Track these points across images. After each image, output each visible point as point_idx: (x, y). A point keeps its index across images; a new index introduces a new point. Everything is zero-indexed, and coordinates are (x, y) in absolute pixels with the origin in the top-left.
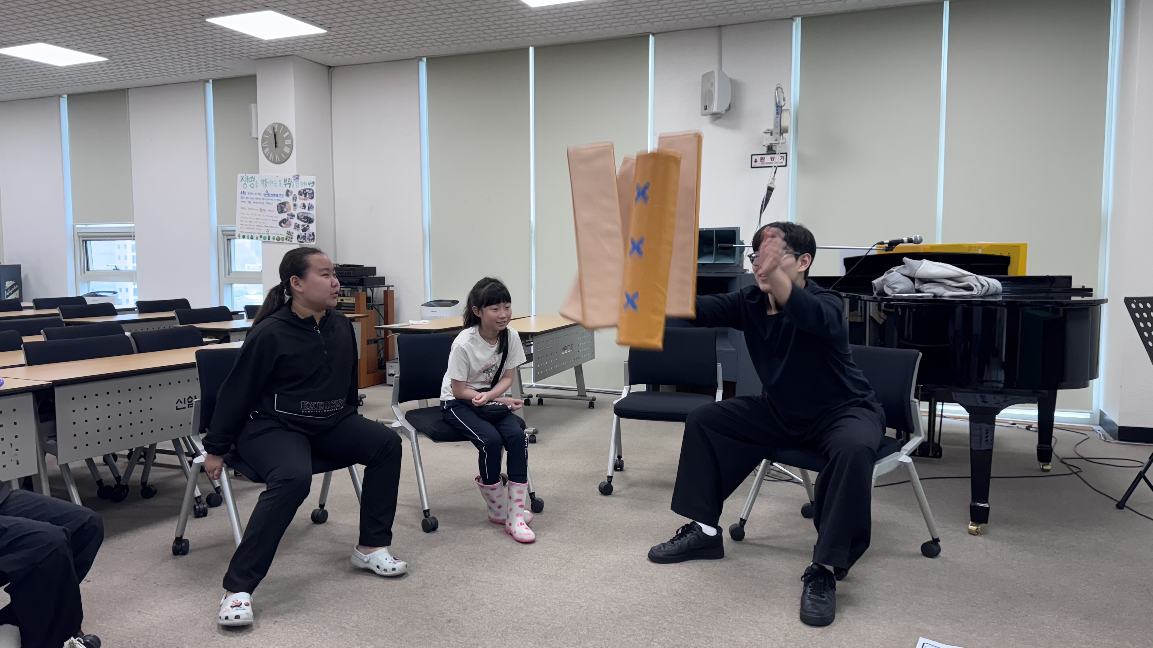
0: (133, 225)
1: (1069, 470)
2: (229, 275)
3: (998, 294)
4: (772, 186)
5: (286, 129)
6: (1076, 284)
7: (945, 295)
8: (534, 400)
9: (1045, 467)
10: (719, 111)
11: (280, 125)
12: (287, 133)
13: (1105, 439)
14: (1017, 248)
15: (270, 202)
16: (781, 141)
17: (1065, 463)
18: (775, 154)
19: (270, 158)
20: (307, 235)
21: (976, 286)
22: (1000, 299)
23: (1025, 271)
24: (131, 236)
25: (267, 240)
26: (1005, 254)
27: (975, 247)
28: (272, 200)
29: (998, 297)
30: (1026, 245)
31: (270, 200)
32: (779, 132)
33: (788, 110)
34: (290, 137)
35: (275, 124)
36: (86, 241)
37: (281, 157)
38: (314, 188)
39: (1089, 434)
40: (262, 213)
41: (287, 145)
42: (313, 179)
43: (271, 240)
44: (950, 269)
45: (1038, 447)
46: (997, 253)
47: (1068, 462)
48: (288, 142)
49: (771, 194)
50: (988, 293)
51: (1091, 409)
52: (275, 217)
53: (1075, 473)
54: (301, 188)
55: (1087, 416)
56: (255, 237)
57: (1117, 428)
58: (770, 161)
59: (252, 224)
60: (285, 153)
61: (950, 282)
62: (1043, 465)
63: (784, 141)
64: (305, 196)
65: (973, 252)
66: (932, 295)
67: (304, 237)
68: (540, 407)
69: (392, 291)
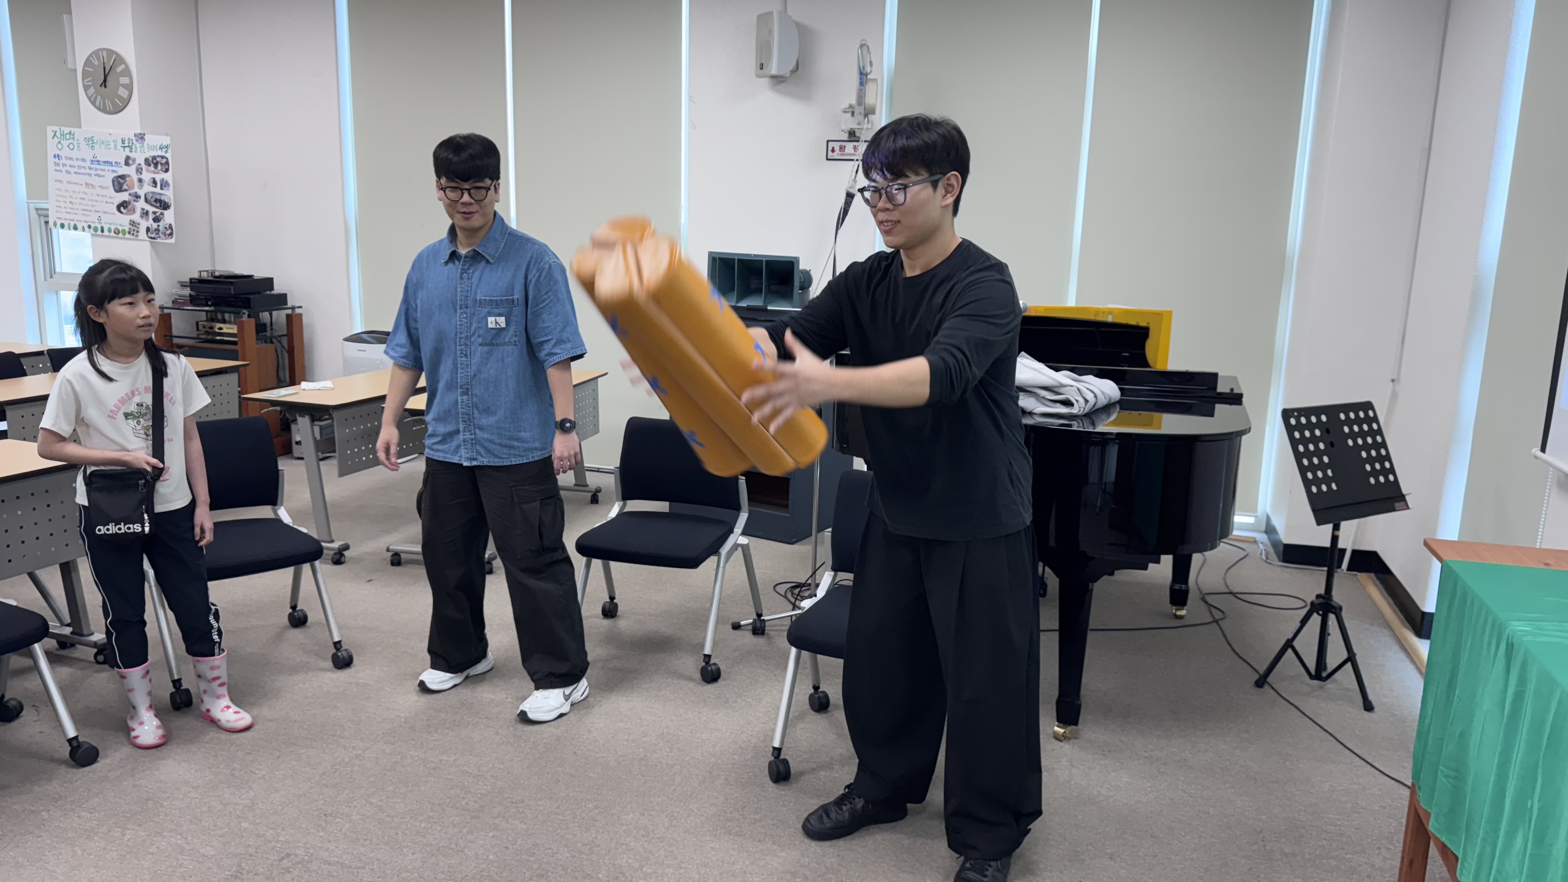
2: (51, 277)
5: (119, 59)
9: (1179, 613)
10: (781, 73)
11: (110, 52)
12: (122, 67)
13: (1267, 558)
14: (1158, 316)
15: (101, 173)
16: (865, 126)
18: (858, 141)
19: (97, 104)
20: (161, 228)
23: (1168, 361)
25: (99, 232)
26: (1143, 324)
27: (1104, 312)
28: (104, 170)
30: (1170, 313)
31: (101, 170)
32: (863, 112)
33: (876, 80)
34: (127, 72)
35: (102, 50)
37: (114, 104)
38: (168, 155)
39: (1248, 548)
40: (89, 191)
41: (124, 86)
42: (166, 141)
43: (106, 233)
45: (1172, 588)
46: (1133, 322)
47: (1210, 600)
48: (124, 80)
49: (851, 202)
51: (1256, 511)
52: (110, 197)
53: (1216, 621)
54: (150, 154)
55: (1252, 519)
56: (80, 228)
57: (1283, 545)
58: (852, 151)
59: (75, 206)
60: (121, 98)
61: (1044, 393)
64: (156, 167)
67: (157, 230)
69: (300, 315)
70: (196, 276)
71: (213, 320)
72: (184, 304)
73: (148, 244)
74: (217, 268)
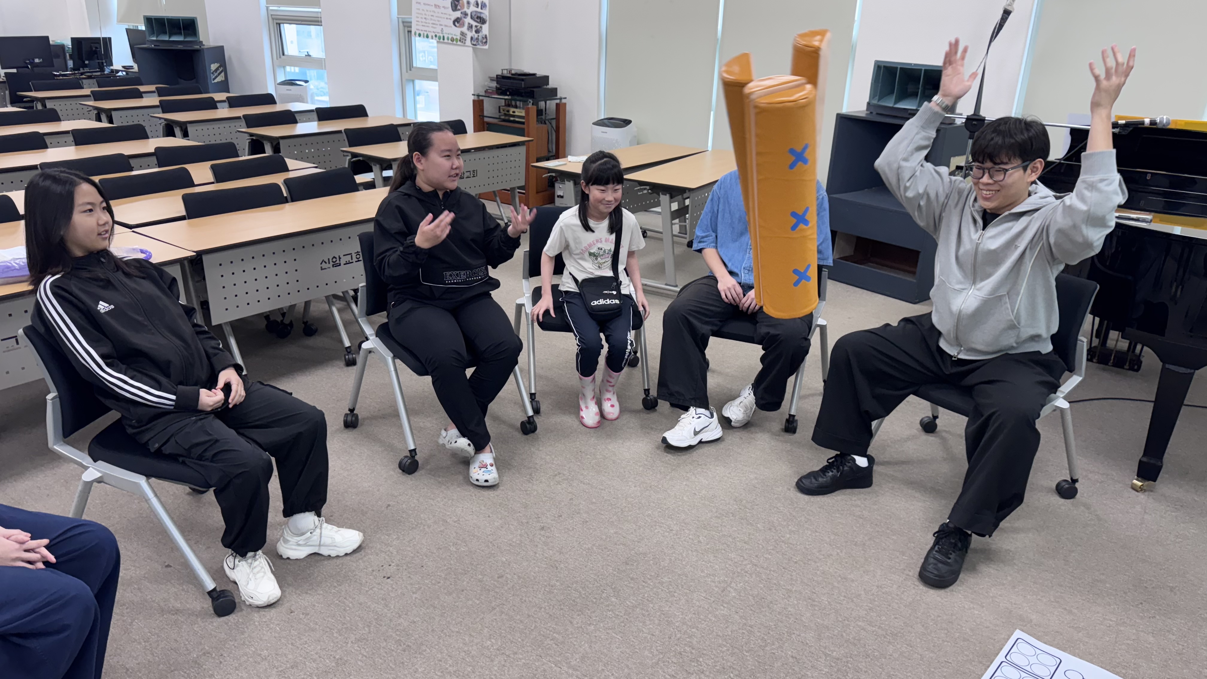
0: (320, 10)
2: (410, 70)
4: (1009, 8)
20: (480, 38)
24: (318, 21)
25: (442, 40)
36: (279, 24)
40: (436, 10)
43: (446, 40)
49: (1007, 19)
52: (450, 15)
56: (430, 37)
59: (427, 21)
67: (477, 39)
69: (565, 104)
70: (500, 73)
71: (509, 105)
72: (492, 93)
73: (471, 49)
74: (513, 67)
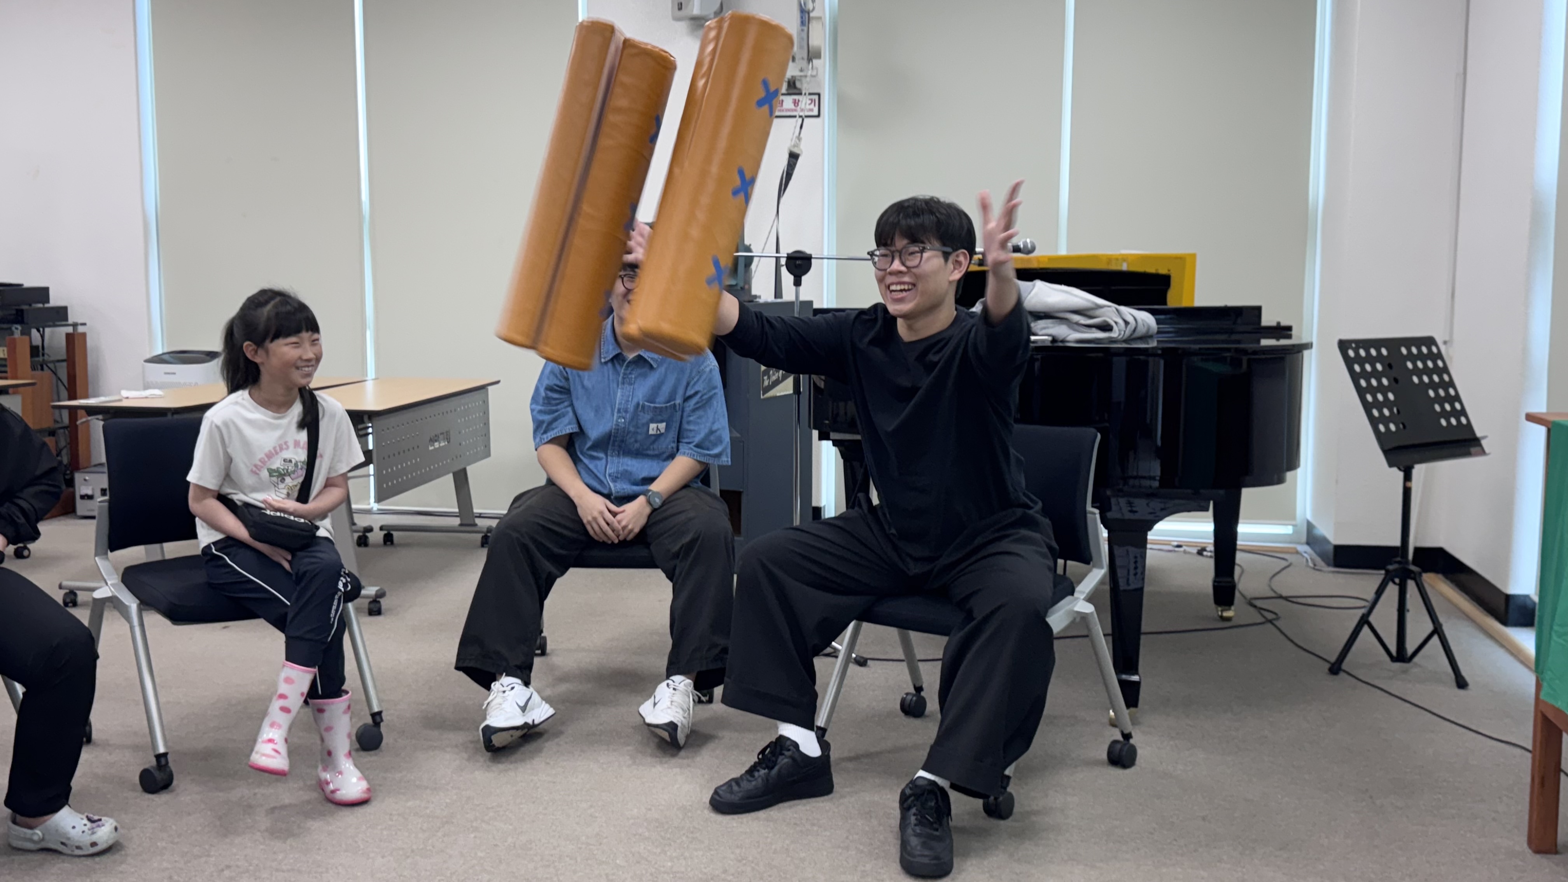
1: (1260, 616)
3: (1151, 337)
4: (796, 150)
6: (1267, 320)
7: (1069, 338)
8: (376, 537)
9: (1226, 614)
10: (704, 14)
13: (1315, 565)
14: (1181, 261)
16: (810, 73)
17: (1255, 607)
18: (800, 94)
21: (1116, 323)
22: (1153, 344)
23: (1193, 300)
26: (1163, 271)
27: (1117, 259)
29: (1150, 341)
30: (1193, 256)
32: (805, 56)
33: (819, 18)
39: (1291, 558)
44: (1076, 296)
45: (1215, 581)
46: (1151, 270)
47: (1258, 603)
49: (795, 164)
50: (1137, 335)
51: (1294, 517)
53: (1271, 621)
55: (1288, 530)
57: (1331, 549)
58: (792, 106)
61: (1076, 318)
62: (1222, 611)
63: (814, 73)
65: (1114, 267)
66: (1050, 338)
68: (389, 549)
69: (84, 335)
